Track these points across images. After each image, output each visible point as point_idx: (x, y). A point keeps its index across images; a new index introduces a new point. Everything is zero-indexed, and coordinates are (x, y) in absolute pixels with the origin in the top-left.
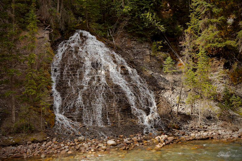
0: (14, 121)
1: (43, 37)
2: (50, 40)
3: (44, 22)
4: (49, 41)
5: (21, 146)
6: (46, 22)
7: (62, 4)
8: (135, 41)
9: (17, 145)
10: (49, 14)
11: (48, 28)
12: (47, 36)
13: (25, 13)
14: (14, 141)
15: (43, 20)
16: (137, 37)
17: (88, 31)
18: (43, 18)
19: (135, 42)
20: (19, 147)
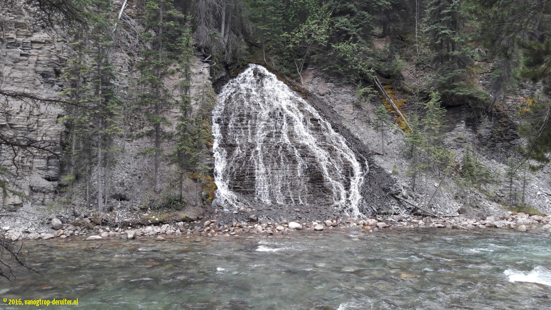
0: (158, 190)
1: (201, 73)
2: (211, 78)
3: (203, 51)
4: (209, 79)
5: (168, 225)
6: (205, 51)
7: (229, 25)
8: (331, 82)
9: (161, 224)
10: (210, 38)
11: (209, 59)
12: (206, 71)
13: (176, 36)
14: (157, 219)
15: (201, 48)
16: (336, 77)
17: (265, 66)
18: (201, 43)
19: (333, 85)
20: (164, 227)
